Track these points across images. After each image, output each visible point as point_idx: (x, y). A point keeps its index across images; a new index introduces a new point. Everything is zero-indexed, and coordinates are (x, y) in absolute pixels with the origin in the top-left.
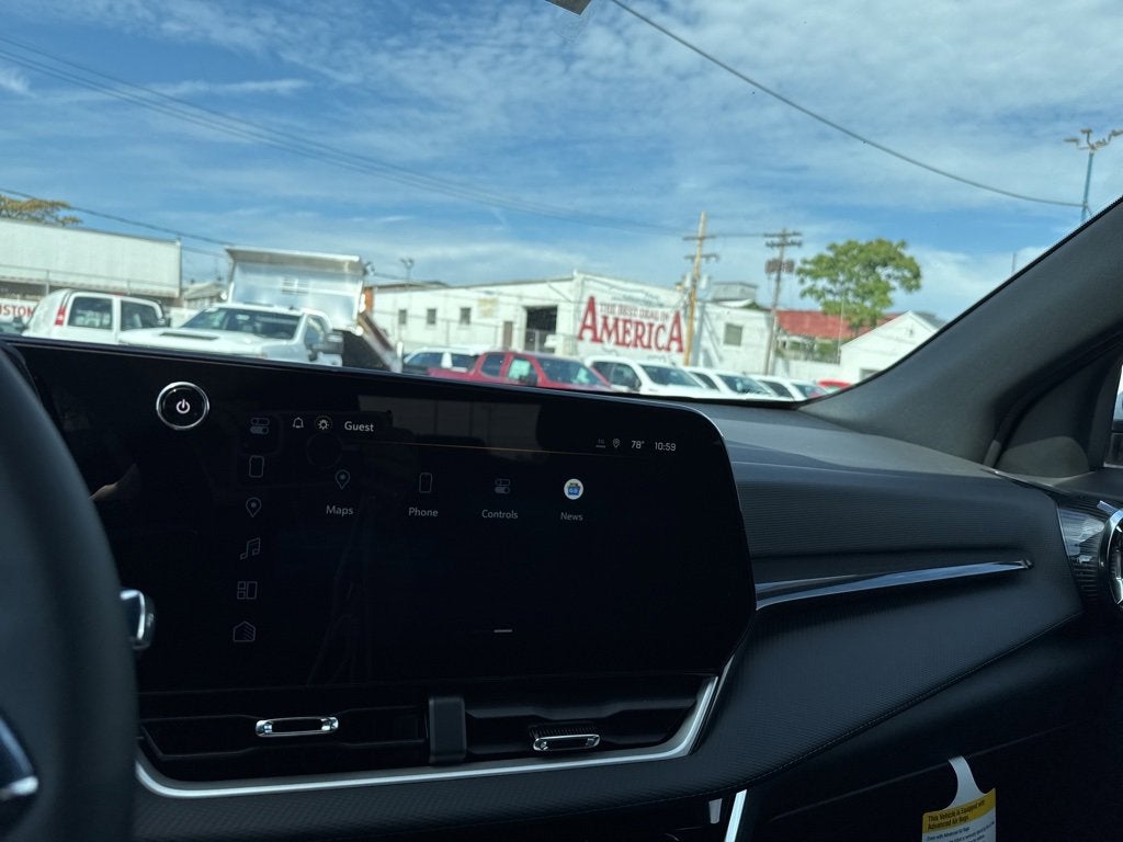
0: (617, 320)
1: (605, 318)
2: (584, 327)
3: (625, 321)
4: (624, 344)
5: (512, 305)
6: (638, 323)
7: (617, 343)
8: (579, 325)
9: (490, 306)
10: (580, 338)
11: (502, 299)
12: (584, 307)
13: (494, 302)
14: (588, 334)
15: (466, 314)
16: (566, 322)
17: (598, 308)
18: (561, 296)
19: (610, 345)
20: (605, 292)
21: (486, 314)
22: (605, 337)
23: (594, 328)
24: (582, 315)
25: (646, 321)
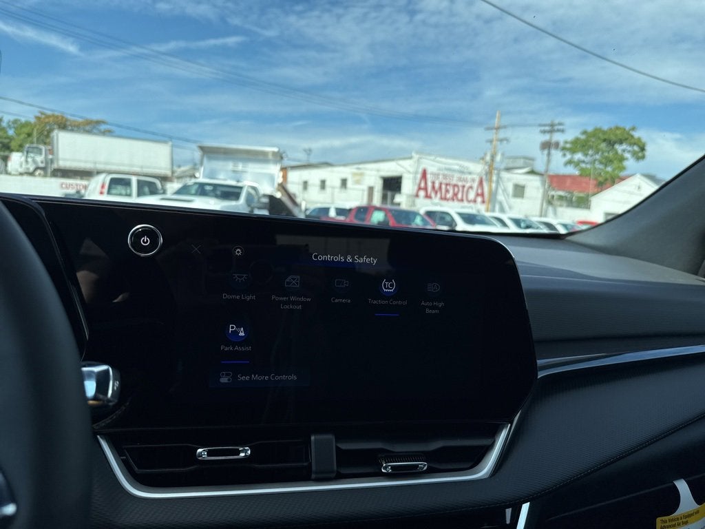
0: (441, 184)
1: (433, 183)
2: (420, 188)
3: (447, 185)
4: (446, 199)
5: (373, 176)
6: (455, 186)
7: (441, 198)
8: (416, 188)
9: (359, 177)
10: (417, 196)
11: (368, 172)
12: (419, 176)
13: (362, 174)
14: (422, 193)
15: (344, 182)
16: (408, 186)
17: (429, 176)
18: (405, 169)
19: (436, 200)
20: (433, 165)
21: (358, 182)
22: (433, 195)
23: (426, 189)
24: (418, 181)
25: (460, 184)
